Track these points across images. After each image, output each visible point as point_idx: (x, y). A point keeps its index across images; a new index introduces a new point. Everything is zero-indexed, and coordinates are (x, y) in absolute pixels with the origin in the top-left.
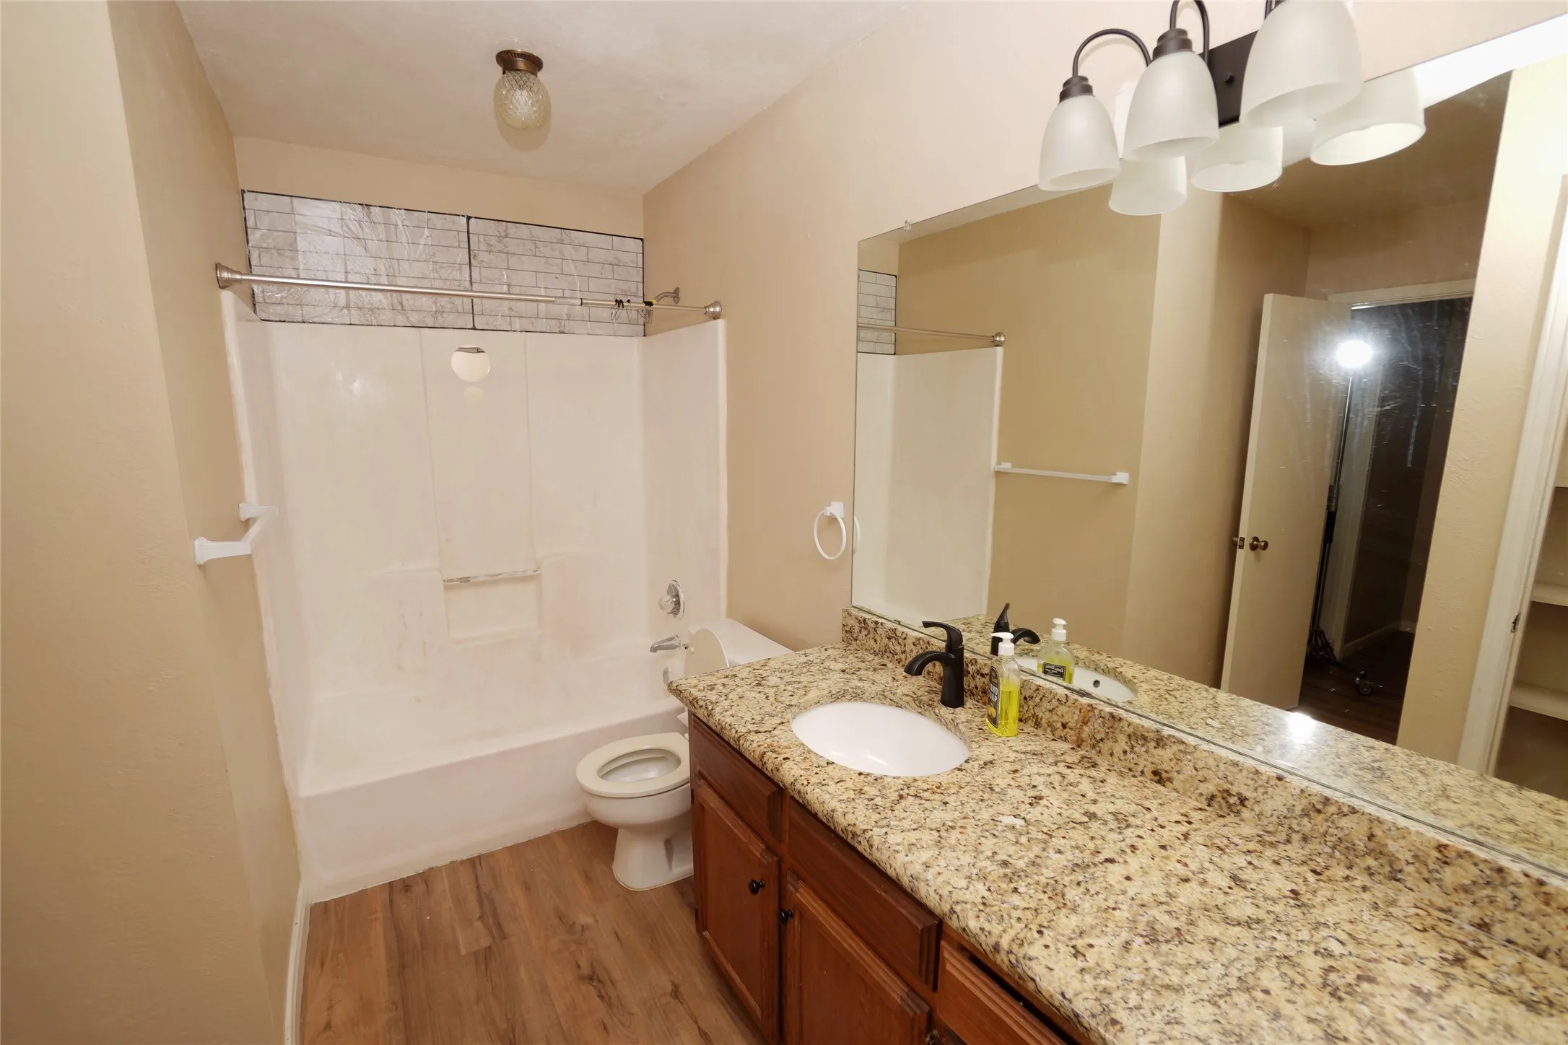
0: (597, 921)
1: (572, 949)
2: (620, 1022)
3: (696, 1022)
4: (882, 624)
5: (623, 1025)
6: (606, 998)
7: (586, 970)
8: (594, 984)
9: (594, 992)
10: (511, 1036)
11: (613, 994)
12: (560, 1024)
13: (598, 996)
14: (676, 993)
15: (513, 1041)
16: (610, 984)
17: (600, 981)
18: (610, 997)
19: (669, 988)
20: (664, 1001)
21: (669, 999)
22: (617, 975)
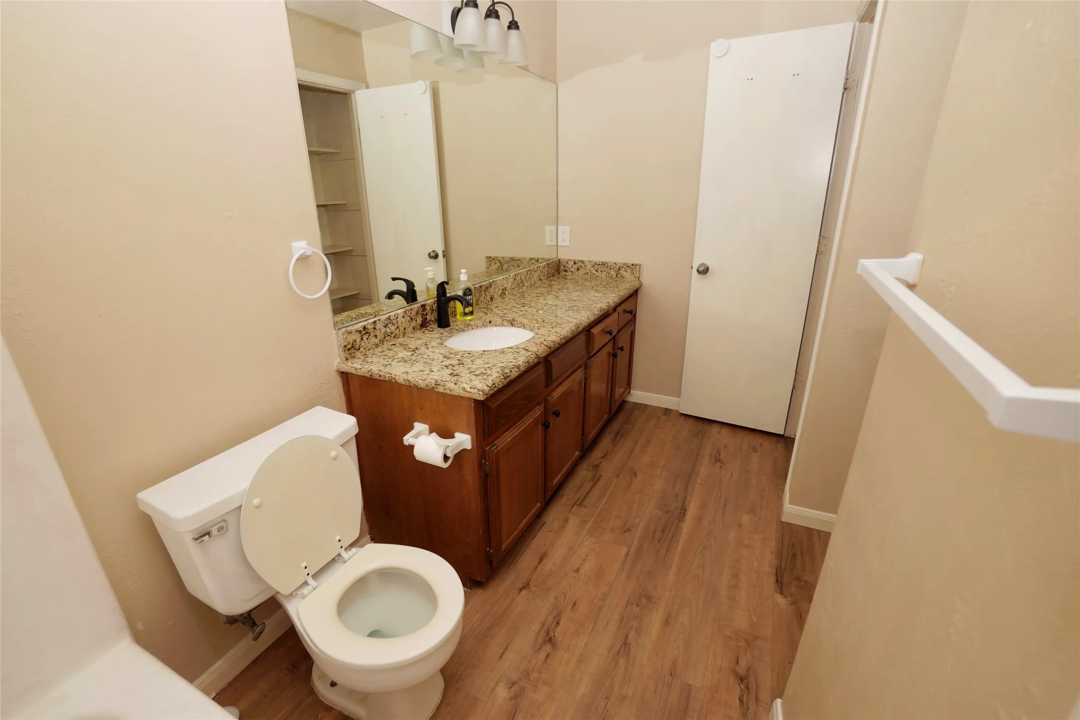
0: (497, 683)
1: (537, 675)
2: (565, 600)
3: (537, 567)
4: (379, 320)
5: (565, 597)
6: (556, 619)
7: (548, 648)
8: (553, 634)
9: (559, 628)
10: (622, 649)
11: (551, 618)
12: (592, 630)
13: (559, 624)
14: (526, 586)
15: (623, 646)
16: (546, 625)
17: (548, 633)
18: (554, 618)
19: (524, 592)
20: (535, 589)
21: (532, 587)
22: (536, 627)
